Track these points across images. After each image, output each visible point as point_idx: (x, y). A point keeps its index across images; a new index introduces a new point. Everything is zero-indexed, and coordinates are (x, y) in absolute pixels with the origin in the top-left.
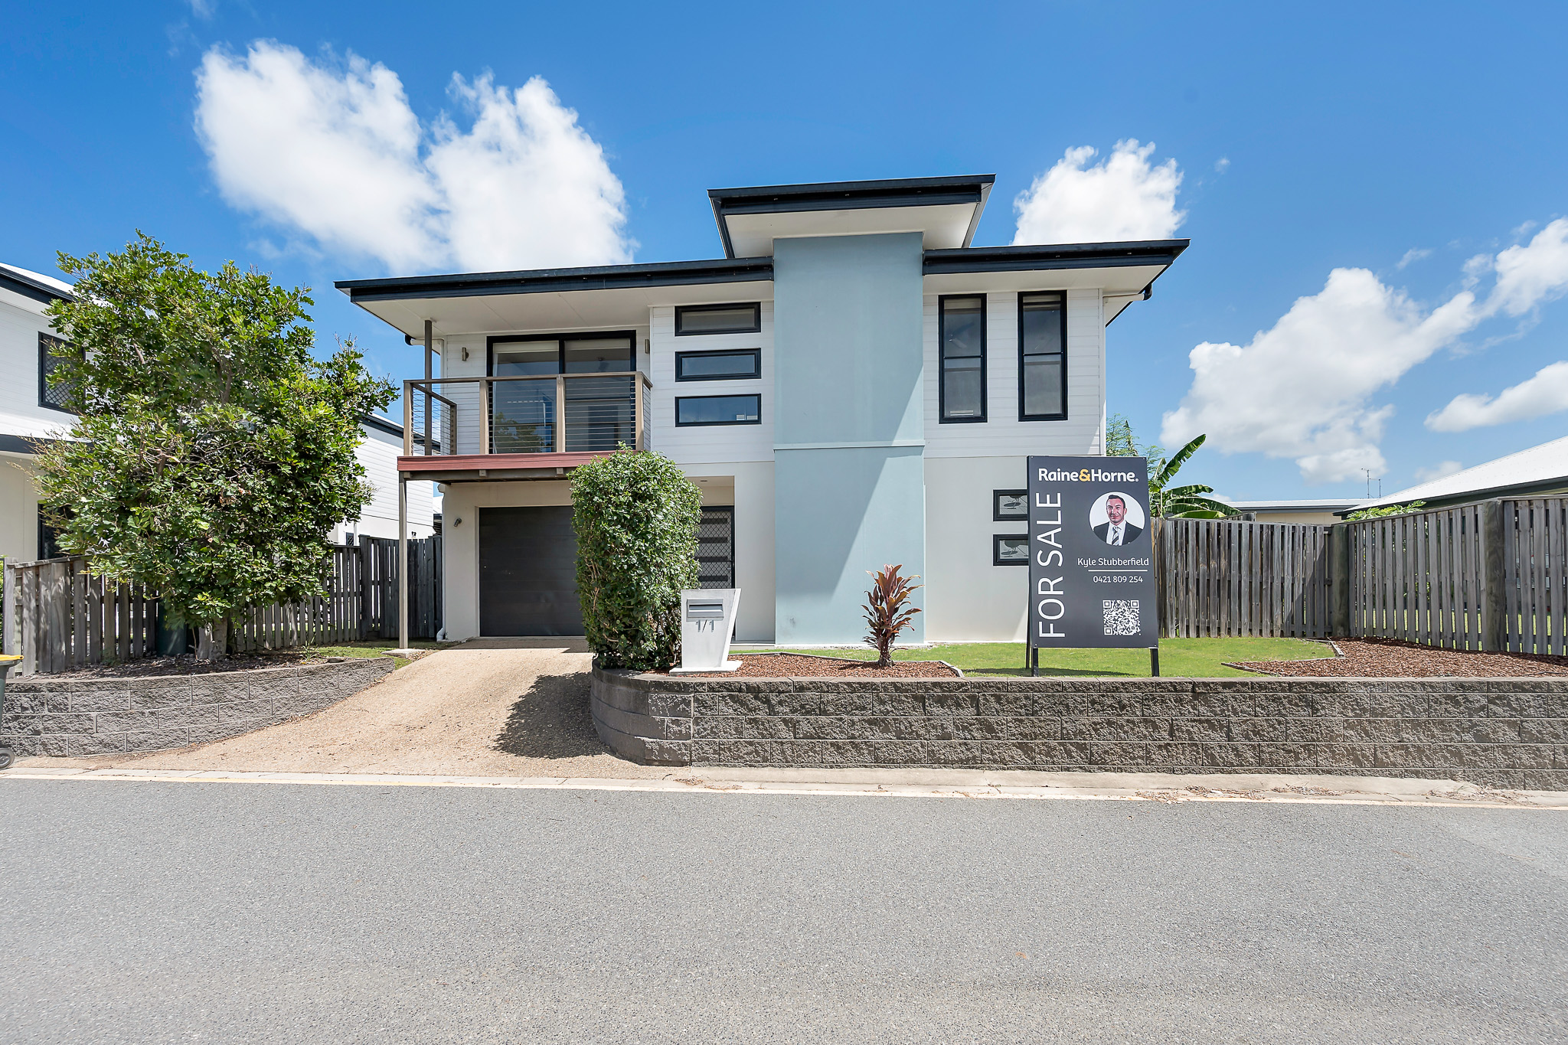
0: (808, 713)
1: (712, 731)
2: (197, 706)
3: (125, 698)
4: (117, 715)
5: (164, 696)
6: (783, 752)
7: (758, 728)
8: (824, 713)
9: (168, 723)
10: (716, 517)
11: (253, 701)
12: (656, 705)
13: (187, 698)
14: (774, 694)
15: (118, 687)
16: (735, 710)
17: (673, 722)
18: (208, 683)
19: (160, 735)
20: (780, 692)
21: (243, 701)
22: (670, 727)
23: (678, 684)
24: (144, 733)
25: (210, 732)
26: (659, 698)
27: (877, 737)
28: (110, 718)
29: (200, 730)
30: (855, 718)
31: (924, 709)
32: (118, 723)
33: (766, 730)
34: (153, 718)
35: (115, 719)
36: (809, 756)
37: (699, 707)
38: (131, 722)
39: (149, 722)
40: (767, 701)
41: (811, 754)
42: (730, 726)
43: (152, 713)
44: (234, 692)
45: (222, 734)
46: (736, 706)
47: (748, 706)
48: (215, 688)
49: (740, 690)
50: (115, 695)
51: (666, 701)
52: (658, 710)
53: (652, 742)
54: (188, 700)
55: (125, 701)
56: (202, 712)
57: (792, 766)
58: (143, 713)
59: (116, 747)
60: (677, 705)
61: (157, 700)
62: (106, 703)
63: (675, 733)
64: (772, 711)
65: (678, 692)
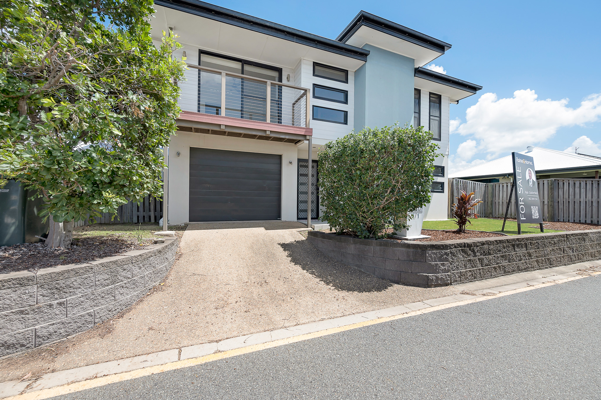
0: (486, 255)
1: (457, 267)
2: (100, 290)
3: (32, 294)
4: (22, 312)
5: (72, 285)
6: (480, 273)
7: (471, 264)
8: (490, 254)
9: (75, 310)
10: (304, 164)
11: (134, 278)
12: (431, 257)
13: (92, 284)
14: (475, 247)
15: (21, 283)
16: (463, 256)
17: (442, 264)
18: (106, 268)
19: (70, 323)
20: (477, 246)
21: (129, 280)
22: (440, 267)
23: (442, 245)
24: (54, 324)
25: (110, 311)
26: (432, 253)
27: (505, 263)
28: (14, 317)
29: (103, 311)
30: (499, 255)
31: (514, 249)
32: (23, 321)
33: (474, 264)
34: (62, 308)
35: (18, 316)
36: (488, 274)
37: (452, 256)
38: (37, 317)
39: (57, 312)
40: (473, 251)
41: (488, 273)
42: (462, 264)
43: (60, 304)
44: (123, 274)
45: (118, 310)
46: (463, 254)
47: (467, 253)
48: (111, 272)
49: (465, 247)
50: (19, 292)
51: (436, 254)
52: (432, 259)
53: (432, 276)
54: (92, 286)
55: (31, 296)
56: (103, 295)
57: (483, 279)
58: (51, 306)
59: (23, 345)
60: (442, 256)
61: (65, 290)
62: (8, 302)
63: (443, 270)
64: (475, 256)
65: (442, 249)
